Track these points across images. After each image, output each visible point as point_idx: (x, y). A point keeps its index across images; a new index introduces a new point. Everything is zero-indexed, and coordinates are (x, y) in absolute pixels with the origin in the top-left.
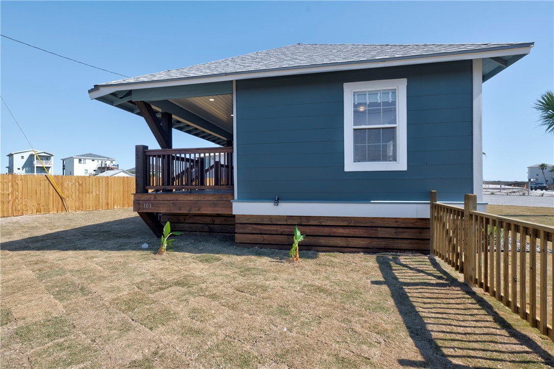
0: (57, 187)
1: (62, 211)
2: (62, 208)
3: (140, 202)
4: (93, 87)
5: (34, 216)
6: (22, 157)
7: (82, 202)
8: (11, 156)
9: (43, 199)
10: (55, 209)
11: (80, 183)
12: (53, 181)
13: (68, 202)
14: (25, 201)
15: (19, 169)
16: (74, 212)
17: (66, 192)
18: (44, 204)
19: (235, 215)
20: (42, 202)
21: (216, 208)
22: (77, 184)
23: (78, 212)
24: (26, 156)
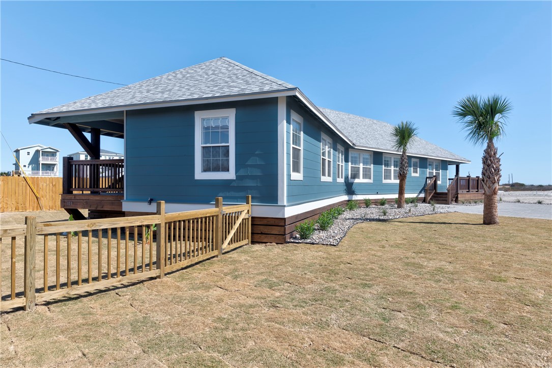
0: (33, 187)
1: (37, 209)
2: (37, 207)
3: (65, 200)
4: (31, 115)
5: (13, 213)
6: (28, 153)
7: (55, 202)
8: (17, 151)
9: (20, 198)
10: (31, 208)
11: (54, 184)
12: (29, 182)
13: (43, 202)
14: (6, 200)
15: (25, 166)
16: (47, 211)
17: (41, 192)
18: (22, 203)
19: (124, 212)
20: (21, 201)
21: (113, 207)
22: (51, 185)
23: (51, 211)
24: (32, 151)
